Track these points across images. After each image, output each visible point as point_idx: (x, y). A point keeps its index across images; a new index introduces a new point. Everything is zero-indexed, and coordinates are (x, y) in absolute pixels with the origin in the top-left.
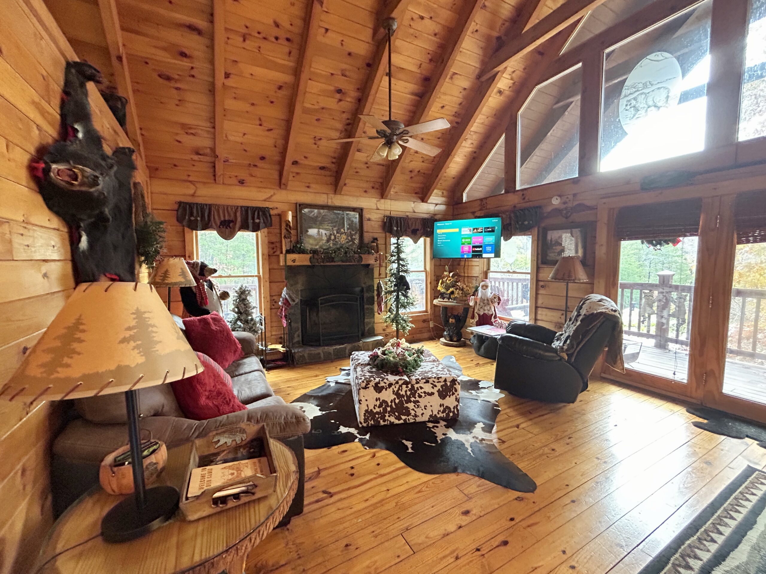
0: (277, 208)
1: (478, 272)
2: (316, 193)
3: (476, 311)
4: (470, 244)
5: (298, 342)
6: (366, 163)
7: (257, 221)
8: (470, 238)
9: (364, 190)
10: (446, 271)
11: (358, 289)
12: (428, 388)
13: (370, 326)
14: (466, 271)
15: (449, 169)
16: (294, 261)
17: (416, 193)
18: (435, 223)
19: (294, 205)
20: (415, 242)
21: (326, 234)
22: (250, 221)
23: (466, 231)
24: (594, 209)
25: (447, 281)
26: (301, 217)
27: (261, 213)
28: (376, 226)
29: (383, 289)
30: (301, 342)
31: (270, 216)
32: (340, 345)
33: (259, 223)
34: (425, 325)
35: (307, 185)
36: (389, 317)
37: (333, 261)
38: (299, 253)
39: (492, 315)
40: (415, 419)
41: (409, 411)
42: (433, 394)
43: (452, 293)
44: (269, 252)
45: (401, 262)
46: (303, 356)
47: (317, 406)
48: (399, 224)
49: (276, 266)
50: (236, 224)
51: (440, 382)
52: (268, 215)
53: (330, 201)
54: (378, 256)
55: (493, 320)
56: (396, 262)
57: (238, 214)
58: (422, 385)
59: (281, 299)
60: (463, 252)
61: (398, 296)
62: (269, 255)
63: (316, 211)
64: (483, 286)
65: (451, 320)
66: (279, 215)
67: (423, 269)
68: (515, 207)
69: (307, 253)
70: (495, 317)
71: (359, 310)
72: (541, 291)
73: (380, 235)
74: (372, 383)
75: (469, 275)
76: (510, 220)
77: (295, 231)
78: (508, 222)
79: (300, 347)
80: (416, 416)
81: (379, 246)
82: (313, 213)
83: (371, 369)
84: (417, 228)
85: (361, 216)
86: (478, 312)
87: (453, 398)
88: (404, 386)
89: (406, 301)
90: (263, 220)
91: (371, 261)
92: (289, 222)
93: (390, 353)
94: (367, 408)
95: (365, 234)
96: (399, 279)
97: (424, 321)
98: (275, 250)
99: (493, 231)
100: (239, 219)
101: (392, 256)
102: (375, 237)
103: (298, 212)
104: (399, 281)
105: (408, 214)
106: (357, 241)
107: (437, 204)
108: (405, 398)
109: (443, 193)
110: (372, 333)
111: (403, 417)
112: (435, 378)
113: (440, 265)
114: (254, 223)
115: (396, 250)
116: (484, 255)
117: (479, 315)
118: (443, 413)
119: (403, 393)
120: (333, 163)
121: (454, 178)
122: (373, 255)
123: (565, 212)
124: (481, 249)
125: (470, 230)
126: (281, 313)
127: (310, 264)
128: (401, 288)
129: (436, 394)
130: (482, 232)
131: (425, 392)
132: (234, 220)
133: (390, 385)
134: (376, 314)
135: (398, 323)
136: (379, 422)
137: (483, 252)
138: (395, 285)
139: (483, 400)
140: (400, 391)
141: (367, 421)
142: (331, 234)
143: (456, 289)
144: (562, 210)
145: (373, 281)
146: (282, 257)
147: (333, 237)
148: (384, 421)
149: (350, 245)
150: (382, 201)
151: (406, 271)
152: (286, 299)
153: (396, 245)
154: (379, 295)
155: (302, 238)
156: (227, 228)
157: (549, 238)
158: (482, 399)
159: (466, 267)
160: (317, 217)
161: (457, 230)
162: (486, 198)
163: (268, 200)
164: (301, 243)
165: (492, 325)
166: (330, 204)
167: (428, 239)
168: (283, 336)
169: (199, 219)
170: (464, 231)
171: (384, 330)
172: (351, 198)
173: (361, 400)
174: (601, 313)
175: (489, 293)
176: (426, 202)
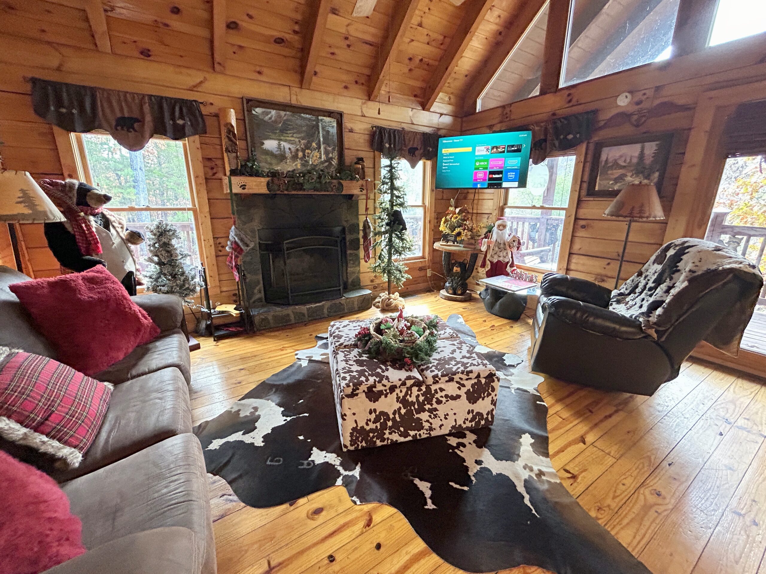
0: (212, 104)
1: (491, 208)
2: (272, 83)
3: (488, 257)
4: (487, 168)
5: (260, 300)
6: (346, 38)
7: (180, 122)
8: (486, 161)
9: (344, 84)
10: (451, 206)
11: (338, 229)
12: (451, 389)
13: (354, 276)
14: (475, 206)
15: (463, 59)
16: (243, 187)
17: (415, 96)
18: (440, 139)
19: (240, 100)
20: (413, 166)
21: (290, 149)
22: (169, 123)
23: (481, 151)
24: (689, 109)
25: (453, 219)
26: (250, 120)
27: (185, 110)
28: (362, 141)
29: (372, 229)
30: (264, 300)
31: (202, 115)
32: (316, 303)
33: (183, 126)
34: (422, 273)
35: (258, 69)
36: (379, 265)
37: (301, 189)
38: (251, 175)
39: (508, 263)
40: (429, 433)
41: (422, 423)
42: (458, 397)
43: (459, 234)
44: (205, 174)
45: (395, 192)
46: (266, 319)
47: (280, 405)
48: (392, 140)
49: (217, 195)
50: (143, 125)
51: (471, 379)
52: (198, 114)
53: (294, 98)
54: (364, 183)
55: (508, 269)
56: (389, 191)
57: (146, 108)
58: (443, 386)
59: (229, 243)
60: (476, 180)
61: (390, 240)
62: (206, 179)
63: (273, 112)
64: (499, 226)
65: (455, 268)
66: (217, 116)
67: (420, 204)
68: (554, 114)
69: (263, 176)
70: (512, 266)
71: (340, 256)
72: (581, 233)
73: (366, 154)
74: (363, 388)
75: (479, 212)
76: (546, 135)
77: (244, 143)
78: (542, 137)
79: (263, 306)
80: (431, 429)
81: (366, 170)
82: (269, 116)
83: (360, 355)
84: (415, 146)
85: (340, 125)
86: (490, 259)
87: (488, 400)
88: (415, 389)
89: (401, 244)
90: (190, 120)
91: (356, 191)
92: (232, 126)
93: (389, 328)
94: (355, 425)
95: (346, 152)
96: (393, 215)
97: (421, 269)
98: (215, 171)
99: (519, 150)
100: (148, 118)
101: (384, 183)
102: (360, 156)
103: (246, 113)
104: (392, 218)
105: (404, 125)
106: (335, 162)
107: (442, 115)
108: (416, 407)
109: (450, 98)
110: (357, 285)
111: (412, 433)
112: (462, 372)
113: (442, 199)
114: (175, 125)
115: (389, 175)
116: (505, 185)
117: (491, 263)
118: (471, 421)
119: (413, 399)
120: (295, 32)
121: (466, 76)
122: (358, 181)
123: (635, 117)
124: (501, 176)
125: (488, 149)
126: (231, 262)
127: (268, 192)
128: (395, 228)
129: (464, 397)
130: (504, 152)
131: (446, 396)
132: (139, 118)
133: (393, 389)
134: (362, 262)
135: (389, 273)
136: (375, 442)
137: (503, 179)
138: (387, 224)
139: (518, 389)
140: (408, 397)
141: (356, 443)
142: (297, 150)
143: (464, 229)
144: (632, 114)
145: (358, 219)
146: (226, 180)
147: (300, 154)
148: (383, 440)
149: (326, 167)
150: (370, 103)
151: (402, 205)
152: (235, 242)
153: (388, 169)
154: (365, 237)
155: (254, 153)
156: (128, 131)
157: (603, 157)
158: (516, 386)
159: (475, 202)
160: (275, 122)
161: (470, 149)
162: (511, 105)
163: (195, 89)
164: (254, 161)
165: (507, 274)
166: (294, 102)
167: (429, 163)
168: (237, 292)
169: (74, 111)
170: (479, 151)
171: (372, 281)
172: (325, 97)
173: (345, 415)
174: (731, 270)
175: (507, 235)
176: (428, 110)
